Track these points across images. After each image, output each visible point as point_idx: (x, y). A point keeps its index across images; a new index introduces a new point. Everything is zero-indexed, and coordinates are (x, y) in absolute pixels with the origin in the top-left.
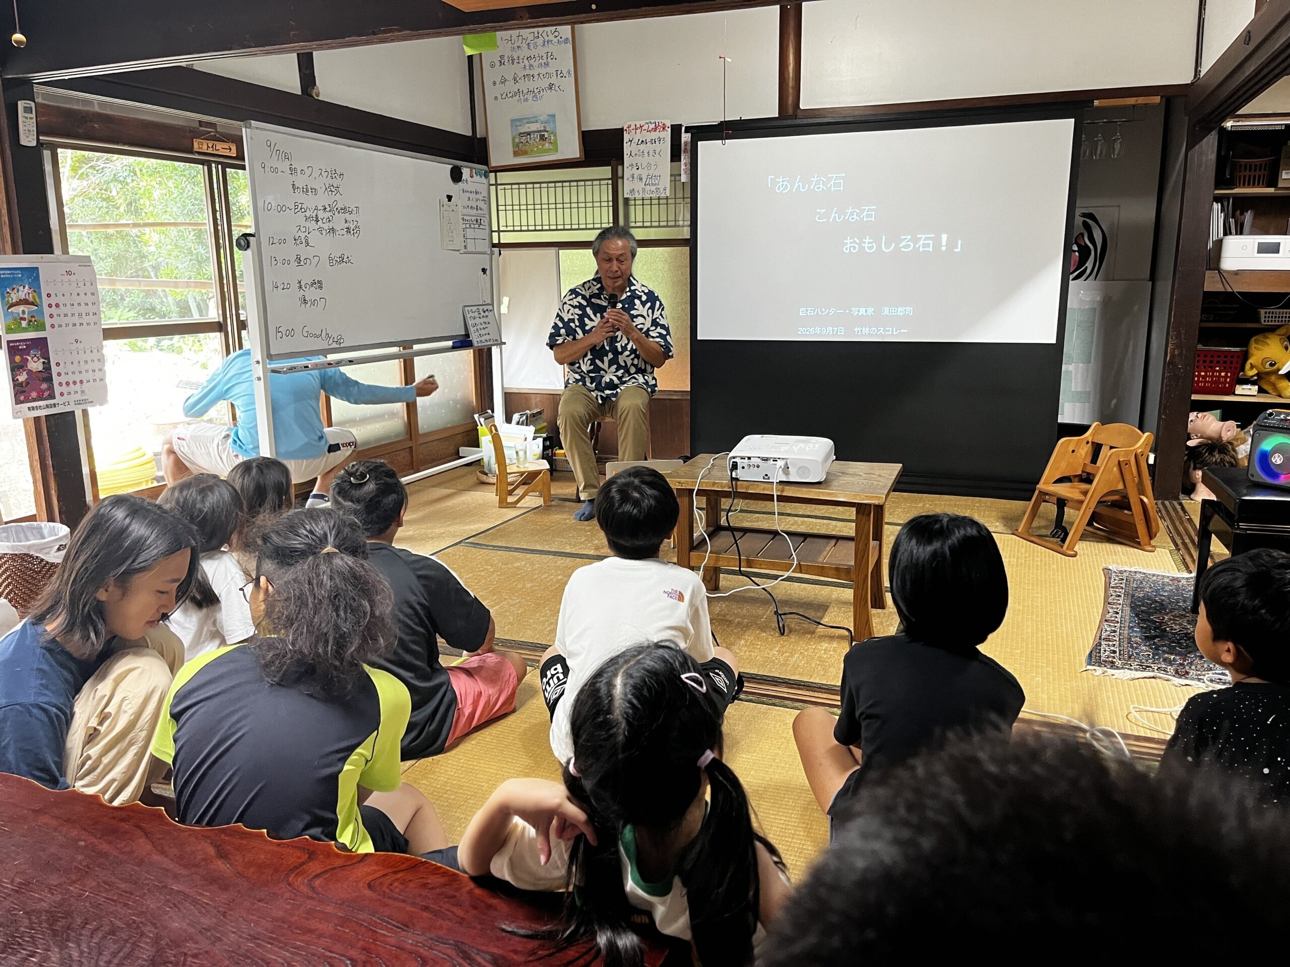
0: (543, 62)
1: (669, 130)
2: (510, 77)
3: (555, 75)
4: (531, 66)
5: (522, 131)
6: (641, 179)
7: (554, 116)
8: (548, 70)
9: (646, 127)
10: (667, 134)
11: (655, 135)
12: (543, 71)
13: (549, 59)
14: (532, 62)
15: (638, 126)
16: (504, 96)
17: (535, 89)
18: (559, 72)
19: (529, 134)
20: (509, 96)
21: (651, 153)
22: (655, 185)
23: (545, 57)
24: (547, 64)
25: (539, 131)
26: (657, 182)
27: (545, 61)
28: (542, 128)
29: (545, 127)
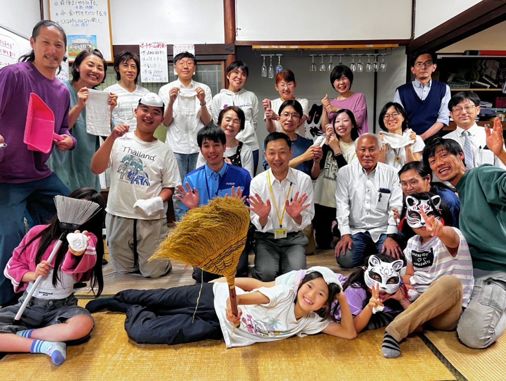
0: (89, 5)
1: (166, 47)
2: (67, 12)
3: (96, 13)
4: (81, 7)
5: (75, 43)
6: (151, 73)
7: (95, 36)
8: (91, 10)
9: (153, 45)
10: (165, 50)
11: (159, 49)
12: (89, 10)
13: (93, 5)
14: (82, 5)
15: (148, 44)
16: (63, 22)
17: (83, 20)
18: (99, 12)
19: (79, 44)
20: (66, 22)
21: (156, 59)
22: (159, 76)
23: (90, 3)
24: (91, 7)
25: (86, 44)
26: (160, 74)
27: (90, 5)
28: (88, 42)
29: (89, 42)
